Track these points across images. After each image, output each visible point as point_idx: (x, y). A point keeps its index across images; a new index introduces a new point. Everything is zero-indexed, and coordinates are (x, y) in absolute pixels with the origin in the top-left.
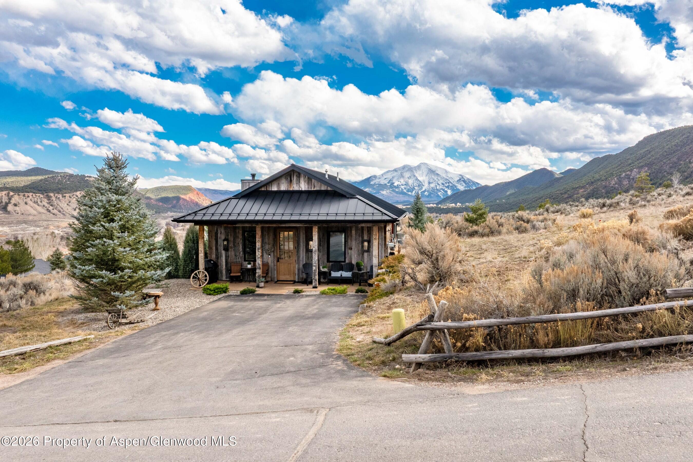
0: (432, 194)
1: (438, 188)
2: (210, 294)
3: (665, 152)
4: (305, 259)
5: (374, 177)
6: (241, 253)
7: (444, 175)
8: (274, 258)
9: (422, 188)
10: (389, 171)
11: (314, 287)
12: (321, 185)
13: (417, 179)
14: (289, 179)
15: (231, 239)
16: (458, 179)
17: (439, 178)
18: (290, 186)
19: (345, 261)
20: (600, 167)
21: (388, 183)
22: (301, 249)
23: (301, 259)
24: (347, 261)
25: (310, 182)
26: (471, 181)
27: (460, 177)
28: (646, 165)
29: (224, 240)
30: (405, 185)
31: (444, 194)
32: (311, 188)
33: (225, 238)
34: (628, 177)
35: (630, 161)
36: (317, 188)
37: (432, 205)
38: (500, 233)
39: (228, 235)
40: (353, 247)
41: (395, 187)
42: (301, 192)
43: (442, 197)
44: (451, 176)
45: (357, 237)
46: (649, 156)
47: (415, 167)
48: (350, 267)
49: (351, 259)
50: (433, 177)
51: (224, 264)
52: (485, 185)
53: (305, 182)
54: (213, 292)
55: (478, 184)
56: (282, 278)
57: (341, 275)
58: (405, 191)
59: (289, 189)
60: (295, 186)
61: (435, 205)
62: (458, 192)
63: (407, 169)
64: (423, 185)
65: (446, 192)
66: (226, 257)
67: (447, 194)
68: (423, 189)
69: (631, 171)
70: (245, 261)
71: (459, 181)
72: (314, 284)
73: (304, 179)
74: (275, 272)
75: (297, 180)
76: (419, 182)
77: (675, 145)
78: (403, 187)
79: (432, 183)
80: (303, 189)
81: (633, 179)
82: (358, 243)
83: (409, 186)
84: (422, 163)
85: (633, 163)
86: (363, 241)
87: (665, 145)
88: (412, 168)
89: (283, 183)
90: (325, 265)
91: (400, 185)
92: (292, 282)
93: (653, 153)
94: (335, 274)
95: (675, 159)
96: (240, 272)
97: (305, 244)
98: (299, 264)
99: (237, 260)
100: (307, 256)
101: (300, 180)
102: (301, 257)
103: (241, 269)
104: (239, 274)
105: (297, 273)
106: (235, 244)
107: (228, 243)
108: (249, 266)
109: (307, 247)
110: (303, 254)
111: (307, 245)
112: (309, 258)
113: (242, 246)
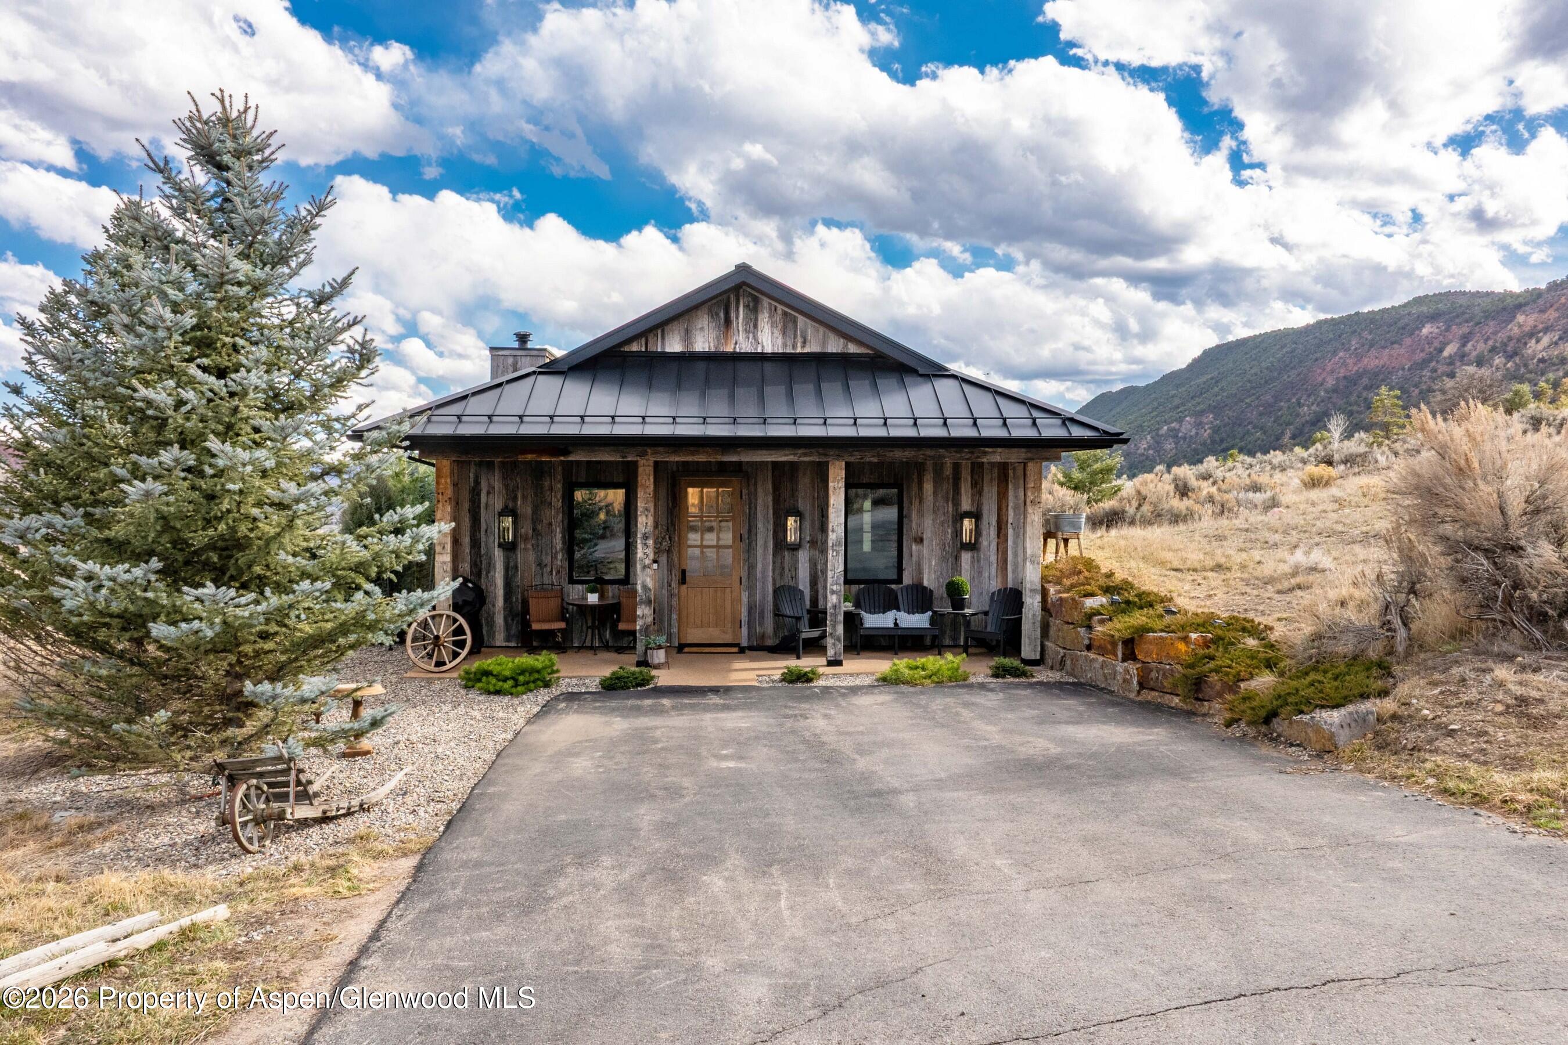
2: (498, 692)
3: (1249, 381)
6: (560, 556)
8: (670, 571)
11: (831, 663)
12: (825, 337)
14: (722, 315)
15: (526, 509)
18: (726, 338)
19: (899, 580)
20: (1113, 412)
22: (760, 542)
23: (759, 575)
24: (907, 580)
25: (790, 325)
28: (1212, 409)
29: (503, 513)
32: (794, 347)
33: (506, 507)
34: (1174, 434)
35: (1177, 401)
36: (812, 348)
39: (515, 499)
40: (927, 535)
42: (759, 358)
45: (941, 502)
46: (1216, 389)
48: (921, 598)
49: (920, 571)
51: (500, 592)
53: (773, 325)
56: (694, 635)
57: (896, 624)
59: (721, 349)
60: (741, 338)
66: (507, 569)
69: (1180, 420)
70: (572, 581)
72: (831, 652)
73: (771, 316)
74: (674, 617)
75: (746, 322)
77: (1267, 368)
80: (769, 349)
81: (1184, 438)
82: (942, 523)
85: (1183, 404)
86: (959, 516)
87: (1247, 367)
89: (702, 329)
90: (850, 592)
92: (735, 650)
93: (1223, 384)
94: (872, 621)
95: (1268, 398)
96: (563, 619)
97: (771, 527)
98: (751, 589)
99: (546, 580)
100: (778, 565)
101: (756, 319)
102: (759, 566)
103: (563, 607)
104: (562, 625)
105: (744, 617)
106: (539, 527)
107: (515, 523)
108: (593, 598)
109: (781, 535)
110: (765, 558)
111: (780, 528)
112: (787, 571)
113: (563, 533)
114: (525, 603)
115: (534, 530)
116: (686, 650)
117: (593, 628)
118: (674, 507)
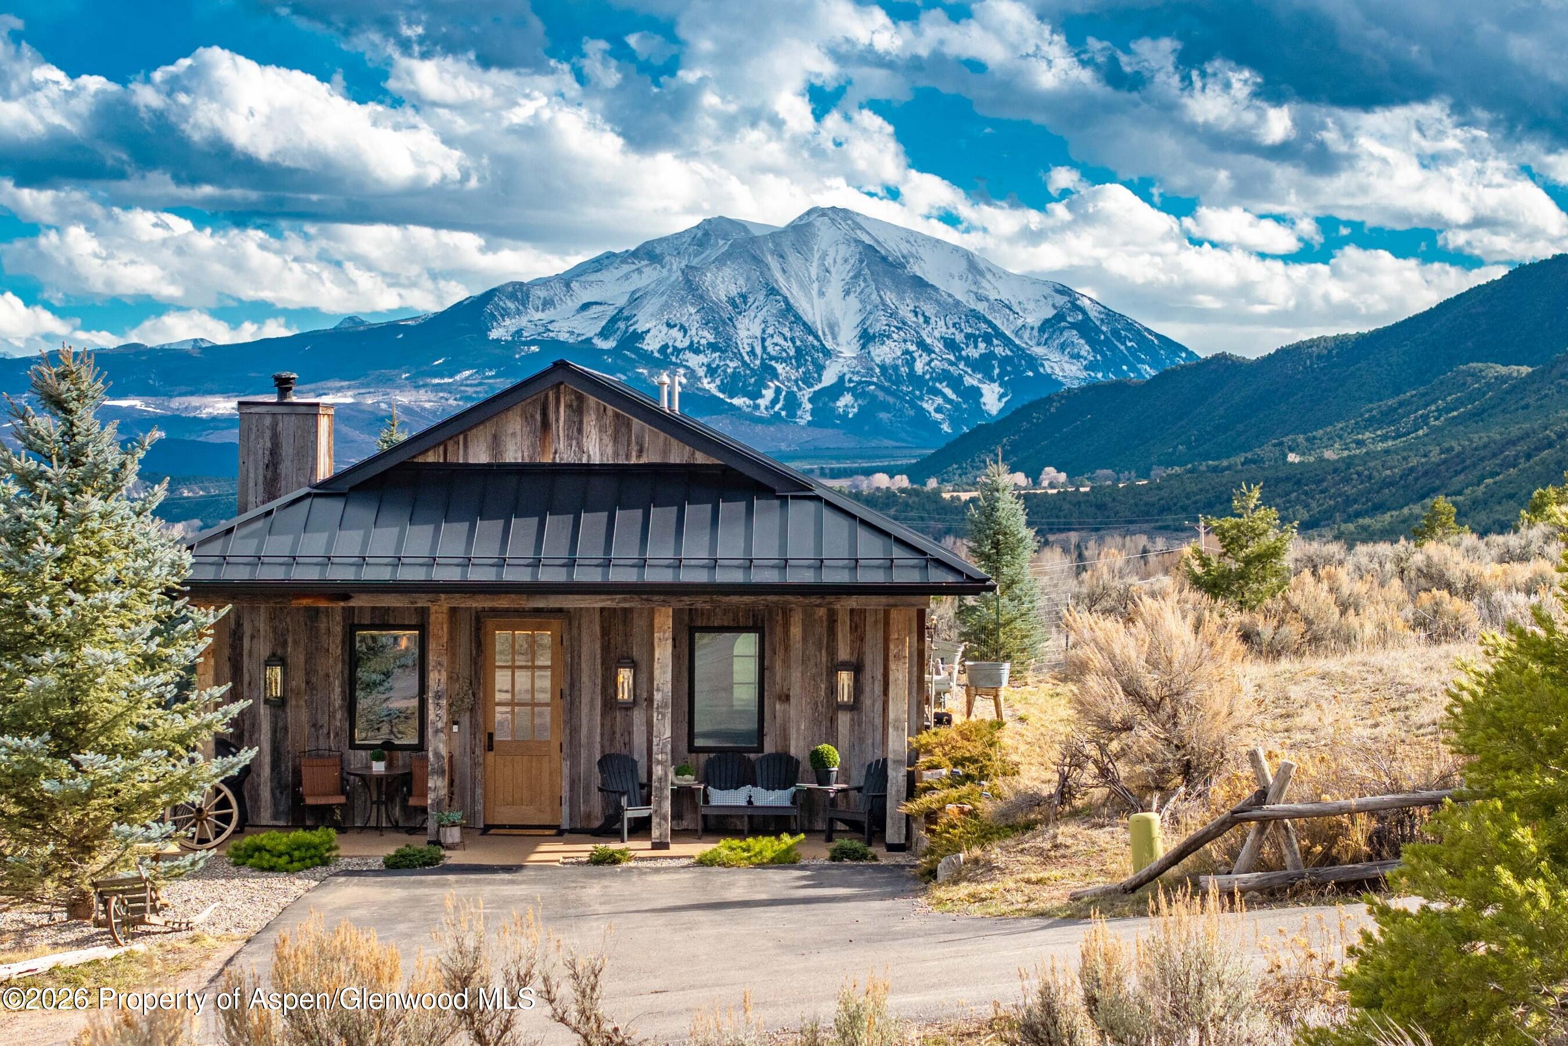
0: (886, 407)
1: (919, 367)
2: (272, 869)
4: (598, 739)
5: (512, 296)
6: (339, 716)
7: (959, 290)
8: (474, 735)
9: (820, 368)
10: (610, 256)
11: (656, 846)
12: (667, 445)
13: (789, 312)
14: (538, 417)
15: (297, 657)
16: (1050, 313)
17: (929, 309)
18: (543, 445)
19: (760, 749)
21: (604, 334)
22: (585, 700)
23: (584, 740)
24: (769, 748)
25: (624, 429)
26: (1130, 326)
27: (1061, 300)
29: (269, 663)
30: (713, 347)
31: (956, 406)
32: (628, 456)
33: (274, 655)
36: (651, 458)
37: (881, 480)
38: (1347, 639)
39: (285, 643)
40: (795, 691)
41: (647, 358)
42: (588, 470)
43: (946, 428)
44: (1005, 296)
45: (812, 649)
47: (776, 236)
48: (783, 771)
49: (785, 737)
50: (890, 297)
52: (1216, 357)
53: (602, 430)
54: (286, 858)
55: (1173, 347)
56: (504, 815)
57: (750, 802)
58: (710, 386)
59: (538, 460)
60: (562, 445)
61: (902, 481)
62: (1049, 400)
63: (723, 246)
64: (827, 353)
65: (975, 393)
66: (274, 731)
67: (978, 409)
68: (829, 378)
70: (353, 746)
71: (1050, 326)
72: (655, 833)
73: (599, 418)
74: (479, 791)
75: (569, 426)
76: (798, 332)
78: (695, 361)
79: (884, 337)
80: (596, 460)
82: (813, 678)
83: (738, 355)
84: (822, 212)
86: (835, 668)
88: (754, 240)
89: (514, 434)
90: (681, 763)
91: (677, 351)
92: (553, 832)
94: (721, 798)
96: (343, 792)
97: (599, 681)
98: (574, 758)
99: (322, 745)
100: (607, 728)
101: (581, 422)
102: (584, 730)
103: (342, 779)
104: (342, 799)
105: (565, 794)
106: (314, 680)
107: (285, 674)
108: (379, 767)
109: (611, 691)
110: (591, 720)
111: (609, 683)
112: (618, 735)
113: (342, 686)
114: (297, 772)
115: (307, 683)
116: (492, 831)
117: (379, 803)
118: (478, 655)
